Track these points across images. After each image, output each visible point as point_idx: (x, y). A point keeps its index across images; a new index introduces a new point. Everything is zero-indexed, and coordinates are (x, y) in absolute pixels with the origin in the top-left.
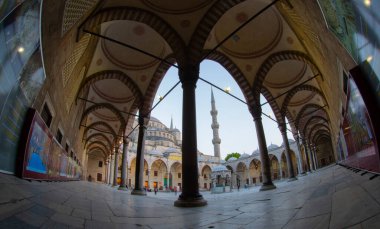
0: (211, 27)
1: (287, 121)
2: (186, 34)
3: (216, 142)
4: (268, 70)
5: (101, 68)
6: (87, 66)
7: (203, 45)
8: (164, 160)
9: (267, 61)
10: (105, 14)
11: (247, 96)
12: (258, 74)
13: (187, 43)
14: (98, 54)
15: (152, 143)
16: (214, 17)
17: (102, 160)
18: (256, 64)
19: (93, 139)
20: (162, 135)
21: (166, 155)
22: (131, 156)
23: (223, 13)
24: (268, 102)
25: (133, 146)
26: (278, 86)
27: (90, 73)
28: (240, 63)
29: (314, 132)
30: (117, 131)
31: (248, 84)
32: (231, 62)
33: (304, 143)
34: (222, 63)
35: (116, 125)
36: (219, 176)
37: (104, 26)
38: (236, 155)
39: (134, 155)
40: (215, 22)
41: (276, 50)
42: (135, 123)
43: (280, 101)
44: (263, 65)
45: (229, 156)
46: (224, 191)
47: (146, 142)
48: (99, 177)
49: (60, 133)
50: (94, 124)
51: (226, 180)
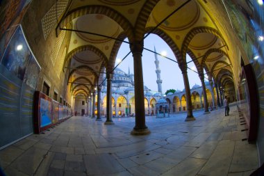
0: (149, 13)
1: (205, 72)
2: (132, 18)
3: (159, 82)
4: (191, 39)
5: (76, 46)
6: (67, 47)
7: (144, 25)
8: (126, 96)
9: (190, 33)
10: (73, 14)
11: (177, 57)
12: (184, 42)
13: (133, 25)
14: (74, 36)
15: (116, 85)
16: (151, 6)
17: (84, 100)
18: (183, 34)
19: (77, 88)
20: (123, 79)
21: (126, 92)
23: (157, 2)
24: (193, 60)
25: (104, 88)
26: (198, 48)
27: (70, 50)
28: (171, 34)
29: (223, 79)
30: (93, 81)
31: (177, 49)
32: (165, 34)
34: (159, 35)
35: (92, 78)
37: (74, 21)
38: (173, 91)
40: (152, 9)
41: (195, 26)
42: (105, 75)
43: (200, 60)
44: (188, 36)
45: (168, 92)
46: (165, 116)
47: (113, 85)
48: (83, 111)
49: (55, 94)
50: (76, 80)
51: (166, 109)
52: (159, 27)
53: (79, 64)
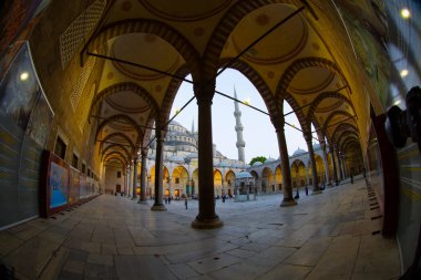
0: (227, 35)
1: (313, 129)
2: (200, 44)
3: (240, 145)
4: (292, 77)
5: (112, 82)
6: (97, 83)
7: (219, 55)
8: (186, 166)
9: (290, 68)
10: (109, 31)
11: (269, 106)
12: (282, 81)
13: (201, 54)
14: (108, 67)
15: (172, 148)
16: (230, 24)
17: (121, 170)
18: (279, 71)
19: (110, 150)
20: (183, 140)
21: (187, 161)
22: (150, 165)
23: (240, 18)
24: (295, 111)
25: (152, 153)
26: (303, 92)
27: (101, 89)
28: (261, 70)
29: (343, 139)
30: (134, 141)
31: (270, 93)
32: (251, 69)
33: (332, 151)
34: (241, 71)
35: (133, 135)
36: (243, 184)
37: (110, 42)
38: (262, 159)
39: (153, 163)
40: (231, 29)
41: (300, 56)
42: (153, 132)
43: (305, 111)
44: (287, 72)
45: (254, 160)
46: (248, 199)
47: (166, 147)
48: (118, 187)
49: (75, 157)
50: (109, 137)
51: (250, 187)
52: (241, 58)
53: (114, 112)
